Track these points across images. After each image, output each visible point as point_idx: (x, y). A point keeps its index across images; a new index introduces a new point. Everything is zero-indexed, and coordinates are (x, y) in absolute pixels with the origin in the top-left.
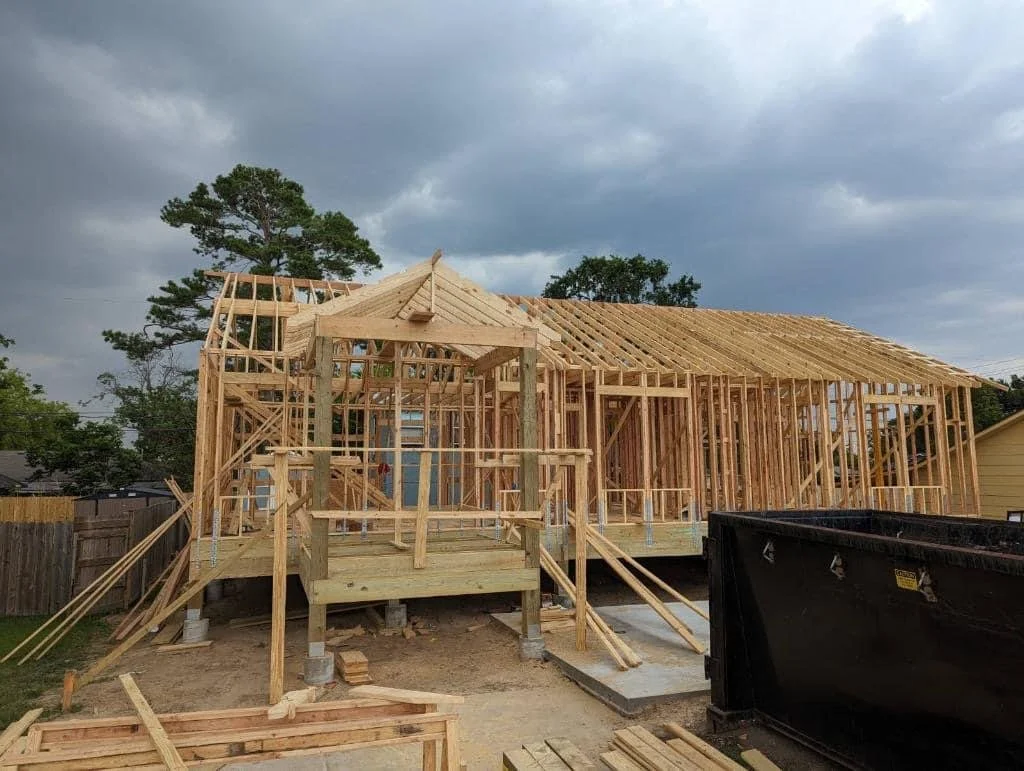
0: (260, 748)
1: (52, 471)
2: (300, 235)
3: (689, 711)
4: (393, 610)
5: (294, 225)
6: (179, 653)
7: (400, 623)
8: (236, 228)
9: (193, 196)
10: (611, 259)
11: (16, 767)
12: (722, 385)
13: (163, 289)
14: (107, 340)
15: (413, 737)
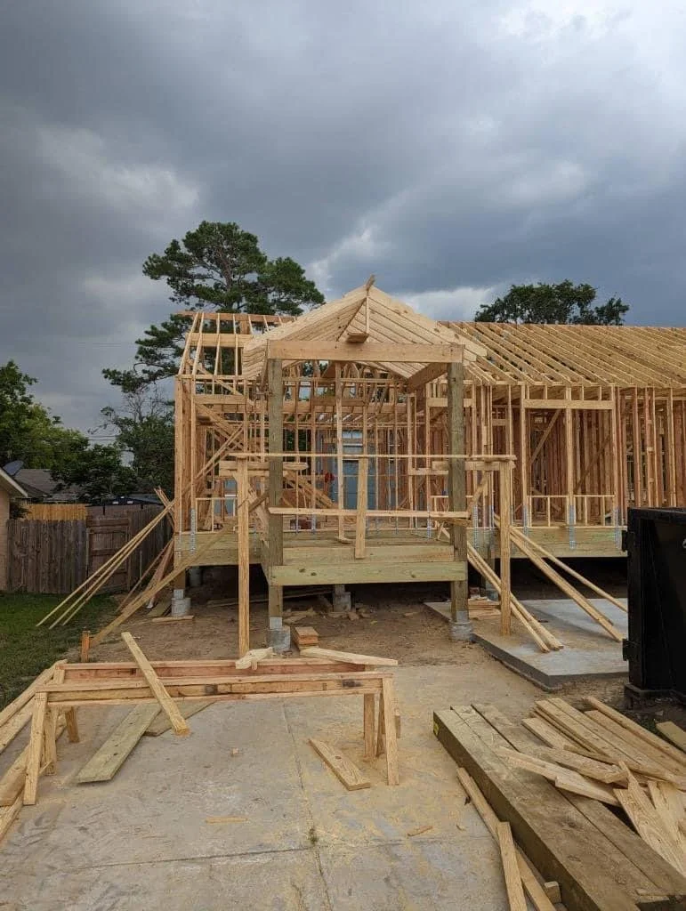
0: (229, 690)
1: (70, 485)
2: (256, 281)
3: (607, 689)
4: (339, 596)
5: (251, 272)
6: (168, 624)
7: (345, 608)
8: (203, 277)
9: (169, 251)
10: (538, 286)
11: (45, 694)
12: (648, 398)
13: (147, 332)
14: (106, 377)
15: (353, 690)
